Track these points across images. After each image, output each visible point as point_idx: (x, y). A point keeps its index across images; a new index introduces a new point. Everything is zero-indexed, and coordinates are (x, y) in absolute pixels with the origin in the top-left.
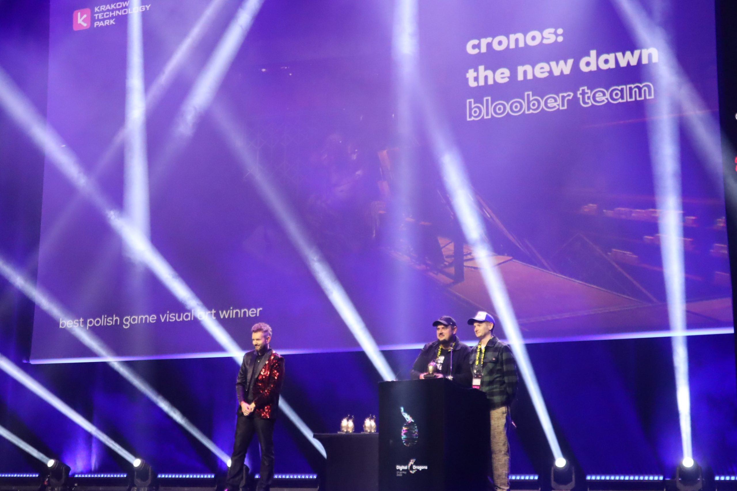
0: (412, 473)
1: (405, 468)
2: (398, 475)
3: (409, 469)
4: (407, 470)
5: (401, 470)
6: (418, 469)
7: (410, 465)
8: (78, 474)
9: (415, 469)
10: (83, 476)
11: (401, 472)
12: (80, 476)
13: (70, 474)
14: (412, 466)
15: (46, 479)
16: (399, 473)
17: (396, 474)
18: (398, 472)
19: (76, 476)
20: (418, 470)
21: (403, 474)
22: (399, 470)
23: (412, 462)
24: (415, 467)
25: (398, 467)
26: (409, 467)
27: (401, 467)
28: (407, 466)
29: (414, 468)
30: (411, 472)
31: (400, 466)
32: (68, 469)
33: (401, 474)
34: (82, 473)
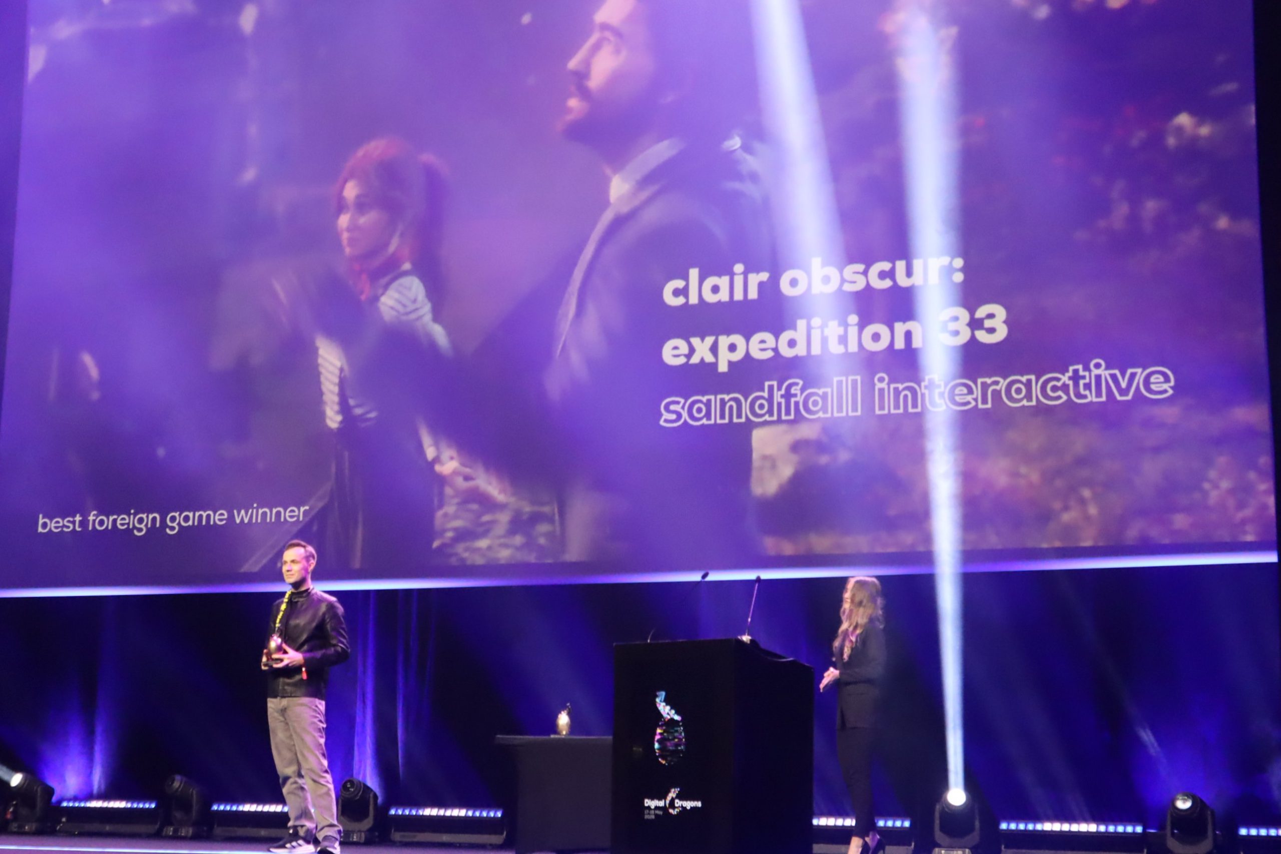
0: (673, 813)
1: (661, 804)
2: (646, 817)
3: (667, 805)
4: (664, 809)
5: (653, 807)
6: (684, 806)
7: (669, 798)
8: (69, 800)
9: (679, 807)
10: (77, 805)
11: (652, 812)
12: (71, 804)
13: (54, 799)
14: (672, 800)
15: (10, 808)
16: (649, 814)
17: (644, 814)
18: (646, 811)
19: (65, 804)
20: (684, 808)
21: (656, 815)
22: (649, 808)
23: (672, 794)
24: (678, 803)
25: (647, 802)
26: (668, 802)
27: (653, 802)
28: (663, 801)
29: (676, 805)
30: (671, 811)
31: (650, 800)
32: (50, 792)
33: (652, 814)
34: (75, 799)
